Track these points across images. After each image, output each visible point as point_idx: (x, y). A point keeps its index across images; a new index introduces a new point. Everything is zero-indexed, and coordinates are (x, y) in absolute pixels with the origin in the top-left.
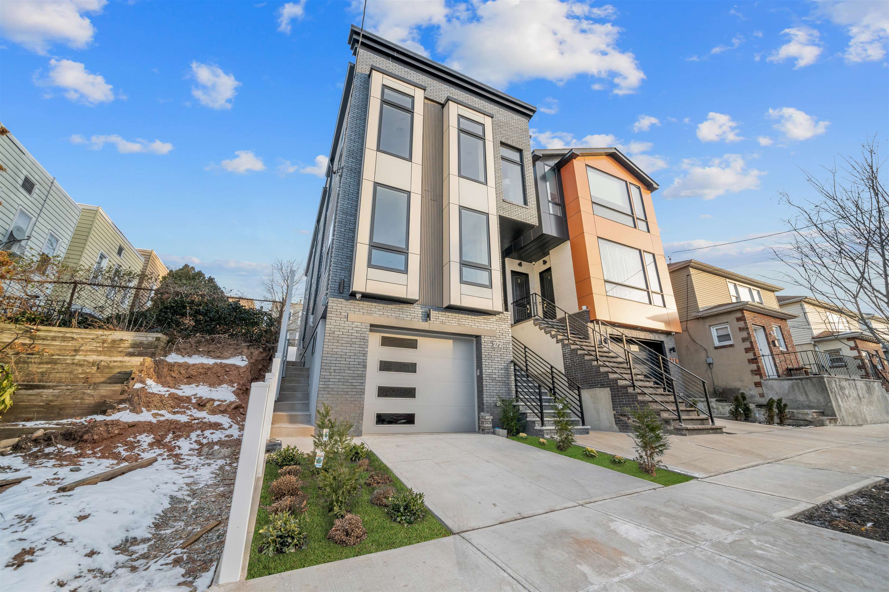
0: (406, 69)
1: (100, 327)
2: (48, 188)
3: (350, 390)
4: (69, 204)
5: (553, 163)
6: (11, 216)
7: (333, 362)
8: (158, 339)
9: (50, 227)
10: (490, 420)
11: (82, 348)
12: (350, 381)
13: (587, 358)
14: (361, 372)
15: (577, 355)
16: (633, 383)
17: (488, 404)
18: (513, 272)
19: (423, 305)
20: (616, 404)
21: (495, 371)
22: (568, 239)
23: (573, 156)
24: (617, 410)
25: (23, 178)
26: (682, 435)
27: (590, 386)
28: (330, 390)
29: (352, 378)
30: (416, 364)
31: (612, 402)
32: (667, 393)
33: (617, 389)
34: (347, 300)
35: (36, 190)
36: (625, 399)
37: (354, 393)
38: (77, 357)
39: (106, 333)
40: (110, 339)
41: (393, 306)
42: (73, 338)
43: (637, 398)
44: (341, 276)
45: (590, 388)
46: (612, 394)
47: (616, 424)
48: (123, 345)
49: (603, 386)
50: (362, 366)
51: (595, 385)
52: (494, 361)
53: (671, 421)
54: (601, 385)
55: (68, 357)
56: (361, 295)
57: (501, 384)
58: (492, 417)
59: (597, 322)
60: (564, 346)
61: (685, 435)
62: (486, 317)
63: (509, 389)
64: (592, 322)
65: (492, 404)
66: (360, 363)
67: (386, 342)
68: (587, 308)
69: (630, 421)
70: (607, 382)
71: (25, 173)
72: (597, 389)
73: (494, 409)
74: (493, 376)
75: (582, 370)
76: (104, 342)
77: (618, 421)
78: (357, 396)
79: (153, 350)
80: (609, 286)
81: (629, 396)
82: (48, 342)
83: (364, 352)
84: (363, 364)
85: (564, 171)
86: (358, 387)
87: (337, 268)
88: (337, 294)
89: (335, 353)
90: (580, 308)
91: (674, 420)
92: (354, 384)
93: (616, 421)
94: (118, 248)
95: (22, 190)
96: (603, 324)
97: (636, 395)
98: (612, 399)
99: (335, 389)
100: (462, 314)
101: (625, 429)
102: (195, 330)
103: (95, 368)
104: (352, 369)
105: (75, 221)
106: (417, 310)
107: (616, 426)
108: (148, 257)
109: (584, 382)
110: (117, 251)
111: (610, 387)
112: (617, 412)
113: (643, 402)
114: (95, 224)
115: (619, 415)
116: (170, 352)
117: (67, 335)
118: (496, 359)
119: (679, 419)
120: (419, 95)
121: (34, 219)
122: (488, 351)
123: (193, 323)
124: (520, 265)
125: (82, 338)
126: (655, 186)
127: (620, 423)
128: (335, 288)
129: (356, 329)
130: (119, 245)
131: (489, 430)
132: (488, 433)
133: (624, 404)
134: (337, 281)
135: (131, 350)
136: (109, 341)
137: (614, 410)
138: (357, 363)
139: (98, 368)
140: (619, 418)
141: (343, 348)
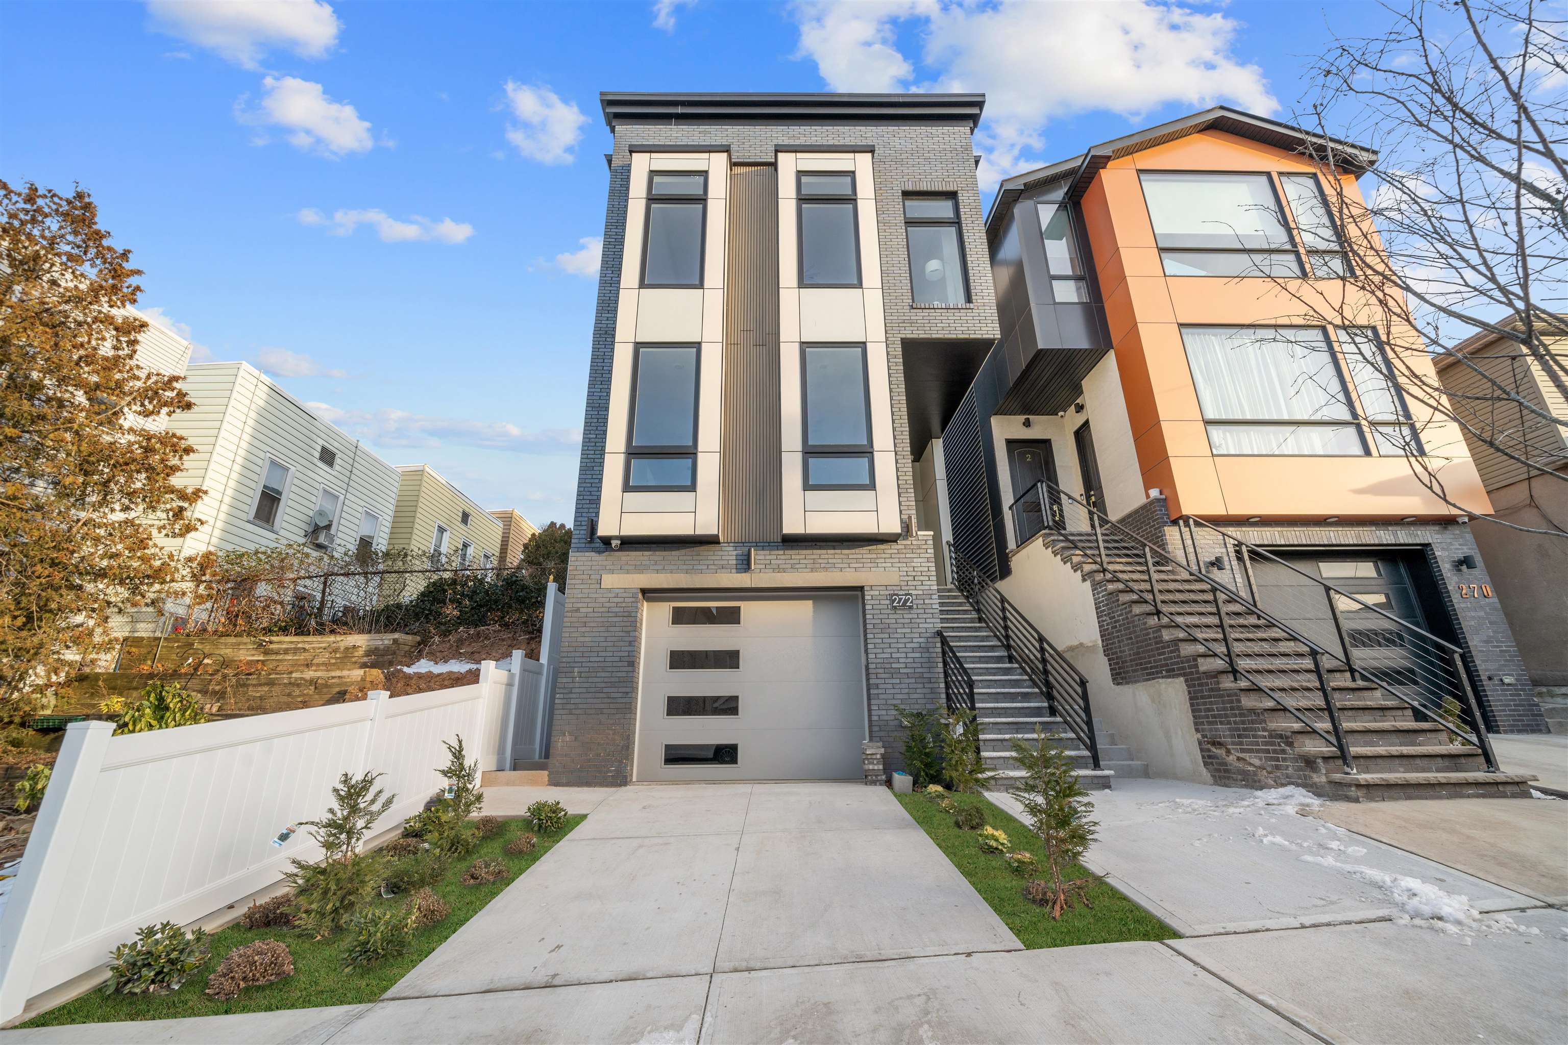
0: (702, 128)
1: (332, 632)
2: (352, 455)
3: (606, 706)
4: (384, 470)
5: (1059, 194)
6: (313, 499)
7: (577, 659)
8: (395, 641)
9: (363, 504)
10: (878, 756)
11: (314, 662)
12: (605, 690)
13: (1137, 609)
14: (624, 674)
15: (1119, 606)
16: (1231, 664)
17: (881, 723)
18: (1009, 442)
19: (738, 544)
20: (1200, 717)
21: (898, 655)
22: (1109, 346)
23: (1097, 164)
24: (1203, 730)
25: (319, 449)
26: (1349, 799)
27: (1148, 674)
28: (573, 707)
29: (609, 685)
30: (738, 652)
31: (1193, 711)
32: (1361, 683)
33: (1199, 679)
34: (599, 552)
35: (338, 461)
36: (1216, 703)
37: (613, 711)
38: (294, 675)
39: (339, 638)
40: (342, 645)
41: (683, 552)
42: (304, 649)
43: (1239, 701)
44: (589, 515)
45: (1149, 680)
46: (1189, 693)
47: (1205, 764)
48: (356, 654)
49: (1171, 673)
50: (626, 664)
51: (1157, 673)
52: (896, 636)
53: (1319, 761)
54: (1167, 671)
55: (285, 676)
56: (619, 542)
57: (913, 680)
58: (882, 751)
59: (1186, 519)
60: (1095, 586)
61: (1357, 800)
62: (874, 547)
63: (933, 691)
64: (1175, 522)
65: (891, 723)
66: (623, 659)
67: (679, 617)
68: (1161, 493)
69: (1231, 757)
70: (1177, 663)
71: (321, 442)
72: (1161, 680)
73: (896, 733)
74: (894, 666)
75: (1131, 638)
76: (336, 651)
77: (1209, 759)
78: (617, 716)
79: (390, 657)
80: (1217, 433)
81: (1222, 696)
82: (280, 657)
83: (631, 639)
84: (627, 659)
85: (1088, 203)
86: (620, 700)
87: (584, 502)
88: (583, 545)
89: (580, 644)
90: (1148, 496)
91: (1326, 759)
92: (613, 695)
93: (1203, 757)
94: (461, 515)
95: (321, 464)
96: (1197, 524)
97: (1236, 695)
98: (1192, 705)
99: (581, 706)
100: (820, 548)
101: (1225, 777)
102: (461, 621)
103: (312, 688)
104: (610, 669)
105: (395, 490)
106: (730, 555)
107: (1205, 770)
108: (508, 520)
109: (1137, 665)
110: (460, 519)
111: (1184, 675)
112: (1204, 736)
113: (1252, 711)
114: (424, 489)
115: (1208, 743)
116: (419, 657)
117: (300, 645)
118: (899, 631)
119: (1343, 756)
120: (717, 165)
121: (342, 497)
122: (881, 616)
123: (456, 613)
124: (1027, 424)
125: (314, 648)
126: (1364, 157)
127: (1212, 763)
128: (580, 536)
129: (616, 600)
130: (461, 510)
131: (876, 776)
132: (874, 783)
133: (1214, 716)
134: (583, 523)
135: (365, 659)
136: (342, 649)
137: (1197, 730)
138: (617, 659)
139: (316, 688)
140: (1209, 750)
141: (594, 634)
